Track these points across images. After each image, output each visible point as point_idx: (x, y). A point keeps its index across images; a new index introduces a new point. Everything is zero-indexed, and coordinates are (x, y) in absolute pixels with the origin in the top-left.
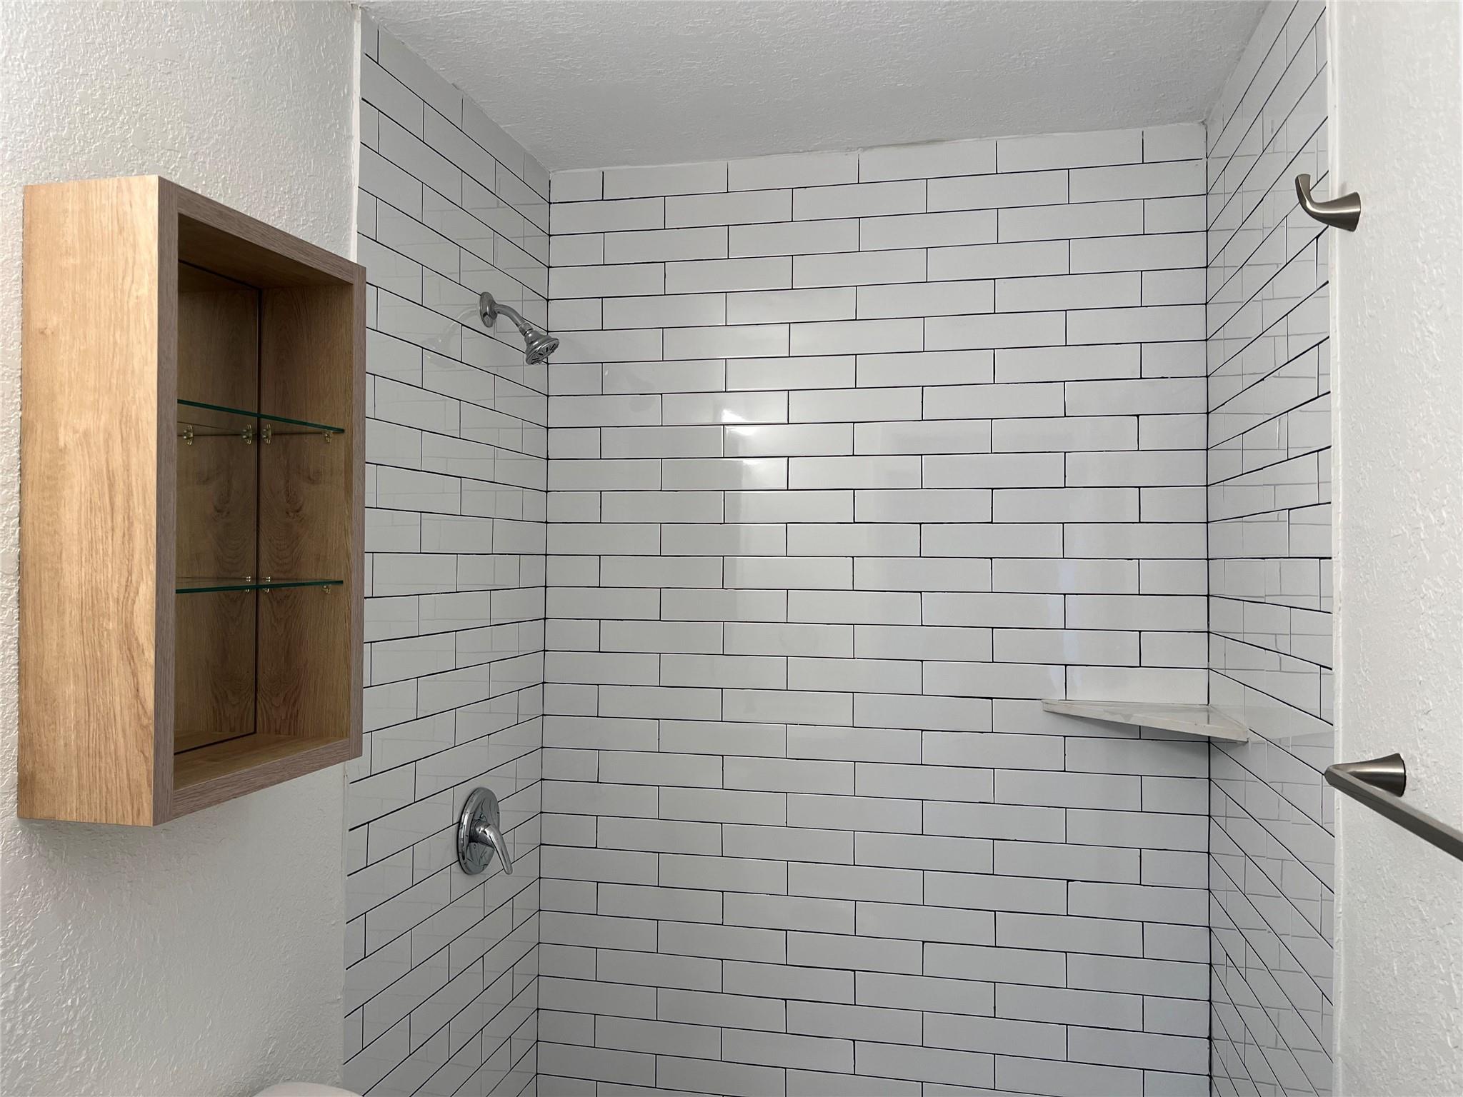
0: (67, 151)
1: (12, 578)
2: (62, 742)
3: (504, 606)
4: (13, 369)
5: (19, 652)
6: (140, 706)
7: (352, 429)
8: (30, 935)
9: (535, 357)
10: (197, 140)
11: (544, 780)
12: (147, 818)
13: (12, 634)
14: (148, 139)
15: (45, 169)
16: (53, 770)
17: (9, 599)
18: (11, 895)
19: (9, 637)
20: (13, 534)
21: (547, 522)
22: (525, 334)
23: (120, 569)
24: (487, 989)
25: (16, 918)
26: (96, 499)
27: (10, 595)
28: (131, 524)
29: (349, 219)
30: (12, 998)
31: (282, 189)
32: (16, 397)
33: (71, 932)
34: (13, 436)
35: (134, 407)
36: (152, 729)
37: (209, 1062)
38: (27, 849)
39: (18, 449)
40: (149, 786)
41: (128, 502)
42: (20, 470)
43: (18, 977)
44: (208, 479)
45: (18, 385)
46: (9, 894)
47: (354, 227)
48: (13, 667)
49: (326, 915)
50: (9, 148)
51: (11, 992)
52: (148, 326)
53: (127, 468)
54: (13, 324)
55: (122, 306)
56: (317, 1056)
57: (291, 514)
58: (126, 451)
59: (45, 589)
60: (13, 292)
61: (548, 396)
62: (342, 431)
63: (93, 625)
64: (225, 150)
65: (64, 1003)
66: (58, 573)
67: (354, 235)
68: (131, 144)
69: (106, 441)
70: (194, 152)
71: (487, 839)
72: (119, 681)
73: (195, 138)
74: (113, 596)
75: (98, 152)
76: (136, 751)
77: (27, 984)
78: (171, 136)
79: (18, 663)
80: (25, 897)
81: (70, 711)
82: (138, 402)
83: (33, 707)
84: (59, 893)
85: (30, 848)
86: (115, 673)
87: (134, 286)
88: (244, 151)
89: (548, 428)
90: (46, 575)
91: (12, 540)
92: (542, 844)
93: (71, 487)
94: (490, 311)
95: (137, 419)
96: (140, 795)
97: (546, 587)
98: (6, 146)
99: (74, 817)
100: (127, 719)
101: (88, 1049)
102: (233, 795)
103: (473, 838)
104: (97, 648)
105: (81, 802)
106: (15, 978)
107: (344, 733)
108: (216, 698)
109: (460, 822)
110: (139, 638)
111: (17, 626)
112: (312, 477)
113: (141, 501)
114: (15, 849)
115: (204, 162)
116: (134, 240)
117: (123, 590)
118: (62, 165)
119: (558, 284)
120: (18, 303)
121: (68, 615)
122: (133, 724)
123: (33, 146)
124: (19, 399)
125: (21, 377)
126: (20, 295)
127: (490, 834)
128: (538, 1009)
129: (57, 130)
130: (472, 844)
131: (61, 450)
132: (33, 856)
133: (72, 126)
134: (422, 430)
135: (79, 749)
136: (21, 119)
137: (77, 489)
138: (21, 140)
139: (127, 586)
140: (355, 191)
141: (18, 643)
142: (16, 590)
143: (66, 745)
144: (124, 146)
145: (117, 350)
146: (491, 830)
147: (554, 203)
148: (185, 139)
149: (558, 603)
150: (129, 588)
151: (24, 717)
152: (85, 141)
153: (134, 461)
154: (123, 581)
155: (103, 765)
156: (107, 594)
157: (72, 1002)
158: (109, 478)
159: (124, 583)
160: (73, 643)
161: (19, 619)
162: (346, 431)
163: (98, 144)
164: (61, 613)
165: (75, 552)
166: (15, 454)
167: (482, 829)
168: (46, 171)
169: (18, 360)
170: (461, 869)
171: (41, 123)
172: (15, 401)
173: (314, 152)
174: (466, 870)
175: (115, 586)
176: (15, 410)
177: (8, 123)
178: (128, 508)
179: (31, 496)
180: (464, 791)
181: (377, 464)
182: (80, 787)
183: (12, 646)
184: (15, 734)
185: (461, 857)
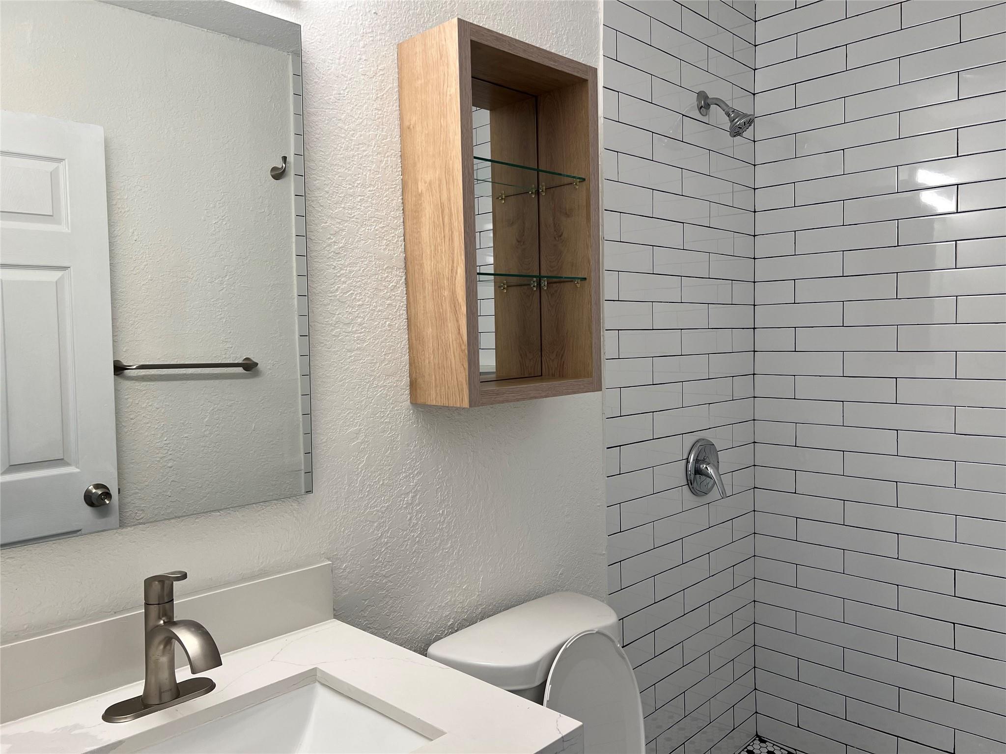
0: (420, 22)
1: (402, 270)
2: (427, 361)
3: (719, 316)
4: (396, 151)
5: (407, 312)
6: (461, 339)
7: (589, 178)
8: (419, 469)
9: (736, 132)
10: (496, 6)
11: (756, 443)
12: (466, 404)
13: (403, 302)
14: (467, 9)
15: (408, 33)
16: (424, 376)
17: (401, 282)
18: (408, 445)
19: (402, 303)
20: (401, 246)
21: (754, 258)
22: (729, 115)
23: (449, 260)
24: (712, 576)
25: (411, 459)
26: (436, 220)
27: (401, 280)
28: (452, 232)
29: (597, 48)
30: (410, 502)
31: (551, 32)
32: (399, 168)
33: (441, 473)
34: (398, 190)
35: (451, 162)
36: (466, 352)
37: (522, 568)
38: (416, 421)
39: (401, 197)
40: (467, 384)
41: (451, 220)
42: (403, 209)
43: (413, 491)
44: (513, 223)
45: (400, 161)
46: (407, 444)
47: (601, 53)
48: (405, 320)
49: (594, 499)
50: (388, 23)
51: (410, 498)
52: (455, 111)
53: (449, 200)
54: (395, 125)
55: (443, 103)
56: (591, 585)
57: (557, 239)
58: (449, 190)
59: (417, 276)
60: (394, 107)
61: (755, 165)
62: (584, 180)
63: (438, 294)
64: (514, 10)
65: (438, 511)
66: (421, 265)
67: (601, 57)
68: (457, 13)
69: (439, 186)
70: (494, 14)
71: (708, 473)
72: (451, 325)
73: (495, 5)
74: (446, 276)
75: (438, 20)
76: (460, 365)
77: (418, 496)
78: (480, 5)
79: (407, 318)
80: (416, 448)
81: (430, 343)
82: (452, 159)
83: (414, 342)
84: (433, 450)
85: (418, 421)
86: (449, 320)
87: (449, 89)
88: (526, 10)
89: (755, 189)
90: (416, 267)
91: (401, 249)
92: (755, 488)
93: (425, 215)
94: (705, 103)
95: (453, 167)
96: (462, 390)
97: (754, 305)
98: (387, 22)
99: (434, 403)
100: (455, 346)
101: (452, 540)
102: (517, 399)
103: (698, 472)
104: (440, 307)
105: (437, 394)
106: (411, 491)
107: (589, 375)
108: (521, 355)
109: (687, 460)
110: (459, 300)
111: (405, 298)
112: (568, 213)
113: (456, 218)
114: (410, 420)
115: (501, 20)
116: (448, 61)
117: (450, 272)
118: (418, 30)
119: (762, 81)
120: (397, 113)
121: (427, 289)
122: (458, 349)
123: (401, 20)
124: (400, 169)
125: (401, 156)
126: (398, 108)
127: (710, 471)
128: (755, 601)
129: (414, 9)
130: (698, 476)
131: (420, 195)
132: (420, 426)
133: (422, 6)
134: (653, 190)
135: (435, 365)
136: (394, 5)
137: (428, 216)
138: (394, 18)
139: (452, 269)
140: (601, 27)
141: (407, 307)
142: (404, 278)
143: (429, 363)
144: (453, 15)
145: (442, 129)
146: (712, 468)
147: (758, 21)
148: (489, 6)
149: (763, 317)
150: (453, 270)
151: (411, 348)
152: (430, 15)
153: (452, 195)
154: (450, 267)
155: (445, 373)
156: (443, 275)
157: (442, 512)
158: (441, 207)
159: (450, 269)
160: (430, 306)
161: (406, 294)
162: (586, 180)
163: (437, 15)
164: (424, 289)
165: (429, 253)
166: (400, 200)
167: (705, 466)
168: (409, 34)
169: (399, 146)
170: (689, 490)
171: (405, 6)
172: (398, 170)
173: (572, 5)
174: (694, 492)
175: (447, 270)
176: (398, 175)
177: (387, 8)
178: (451, 223)
179: (408, 224)
180: (691, 439)
181: (620, 213)
182: (436, 386)
183: (403, 308)
184: (407, 357)
185: (690, 483)
